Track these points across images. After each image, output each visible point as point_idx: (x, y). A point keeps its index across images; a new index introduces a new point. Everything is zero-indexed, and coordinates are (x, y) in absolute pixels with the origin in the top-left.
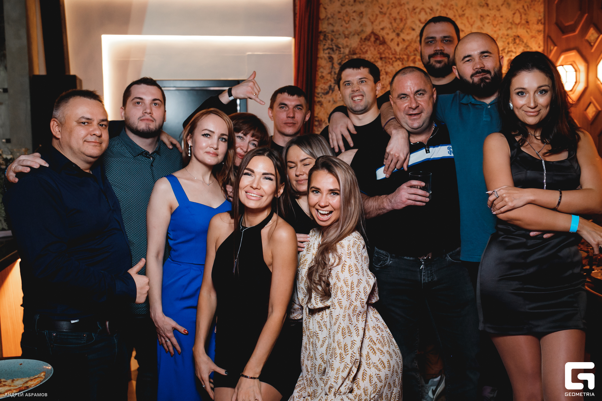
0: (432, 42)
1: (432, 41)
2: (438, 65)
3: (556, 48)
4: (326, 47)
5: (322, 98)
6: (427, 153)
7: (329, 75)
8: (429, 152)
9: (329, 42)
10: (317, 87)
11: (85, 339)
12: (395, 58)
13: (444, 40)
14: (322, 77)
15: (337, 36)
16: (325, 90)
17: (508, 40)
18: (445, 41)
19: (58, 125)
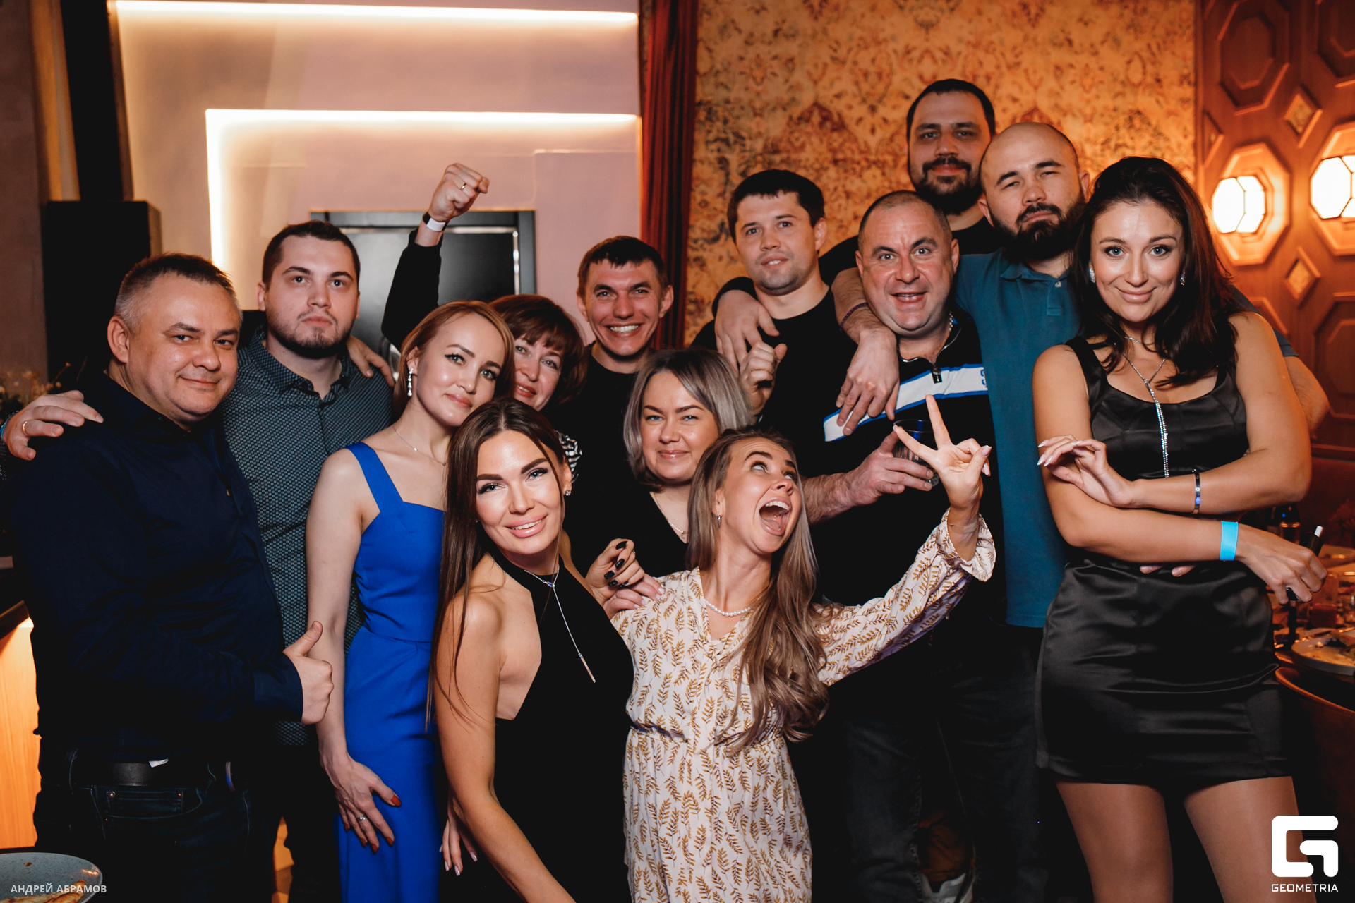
0: (932, 136)
1: (932, 133)
2: (944, 188)
3: (1221, 138)
4: (711, 136)
5: (705, 250)
6: (935, 382)
7: (720, 200)
8: (941, 381)
9: (719, 124)
10: (693, 226)
11: (180, 802)
12: (867, 160)
13: (958, 132)
14: (703, 204)
15: (736, 112)
16: (710, 232)
17: (1117, 121)
18: (960, 135)
19: (124, 332)
